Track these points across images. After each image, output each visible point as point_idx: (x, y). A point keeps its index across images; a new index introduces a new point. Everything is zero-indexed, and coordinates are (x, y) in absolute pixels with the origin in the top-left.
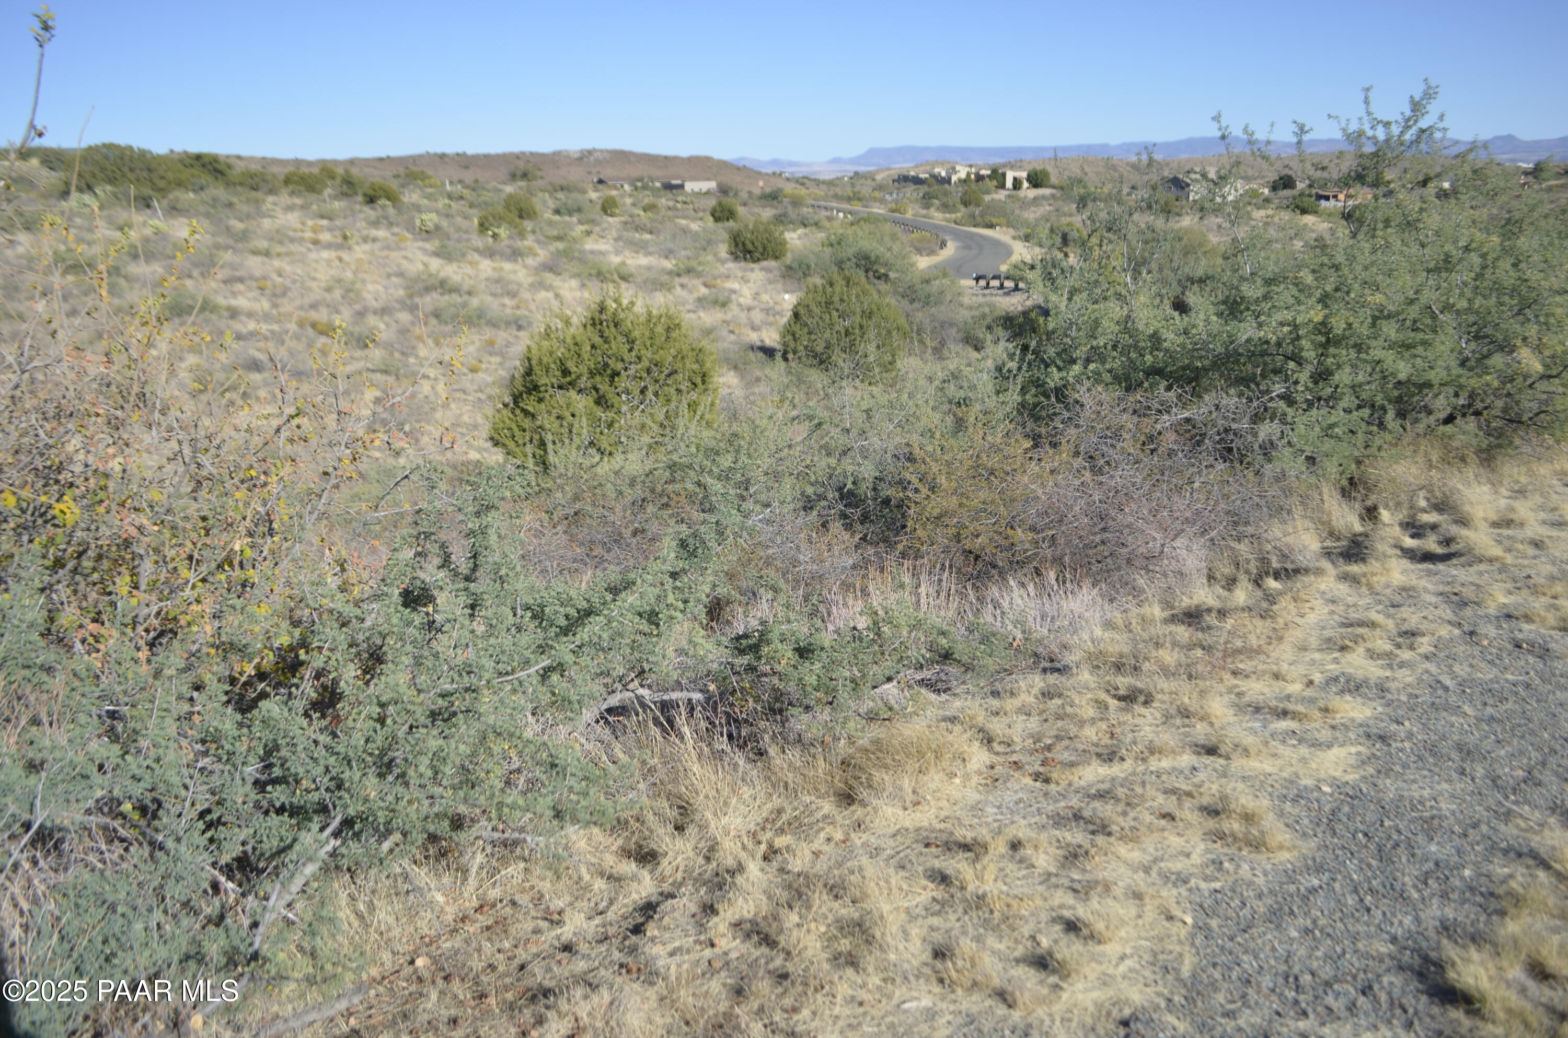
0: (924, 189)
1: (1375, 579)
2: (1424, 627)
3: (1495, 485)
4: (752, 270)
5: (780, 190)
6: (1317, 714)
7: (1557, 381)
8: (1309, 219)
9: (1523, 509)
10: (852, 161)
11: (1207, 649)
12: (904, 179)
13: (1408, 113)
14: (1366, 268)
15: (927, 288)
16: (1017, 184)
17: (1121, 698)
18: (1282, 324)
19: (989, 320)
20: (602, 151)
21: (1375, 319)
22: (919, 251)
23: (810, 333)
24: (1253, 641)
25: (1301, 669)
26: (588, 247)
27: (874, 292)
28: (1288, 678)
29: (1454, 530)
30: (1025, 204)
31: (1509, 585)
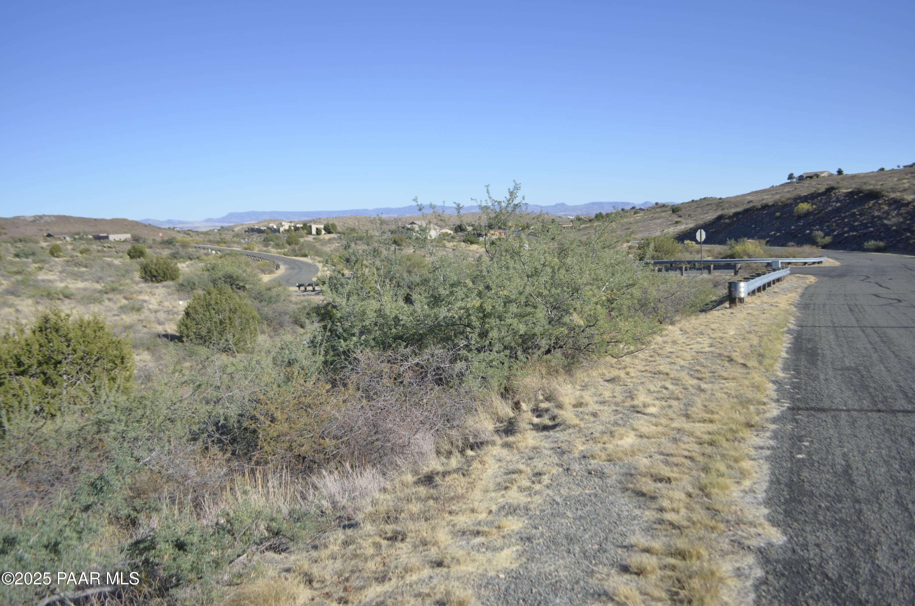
0: (264, 236)
1: (520, 444)
2: (545, 469)
3: (573, 383)
4: (157, 287)
5: (174, 238)
6: (494, 531)
7: (593, 328)
8: (474, 247)
9: (587, 397)
10: (219, 220)
11: (436, 499)
12: (252, 230)
13: (508, 197)
14: (497, 277)
15: (269, 293)
16: (318, 232)
17: (389, 539)
18: (460, 308)
19: (308, 310)
20: (49, 216)
21: (505, 303)
22: (264, 272)
23: (197, 324)
24: (460, 491)
25: (485, 504)
26: (40, 278)
27: (237, 298)
28: (479, 511)
29: (556, 411)
30: (325, 243)
31: (583, 439)
